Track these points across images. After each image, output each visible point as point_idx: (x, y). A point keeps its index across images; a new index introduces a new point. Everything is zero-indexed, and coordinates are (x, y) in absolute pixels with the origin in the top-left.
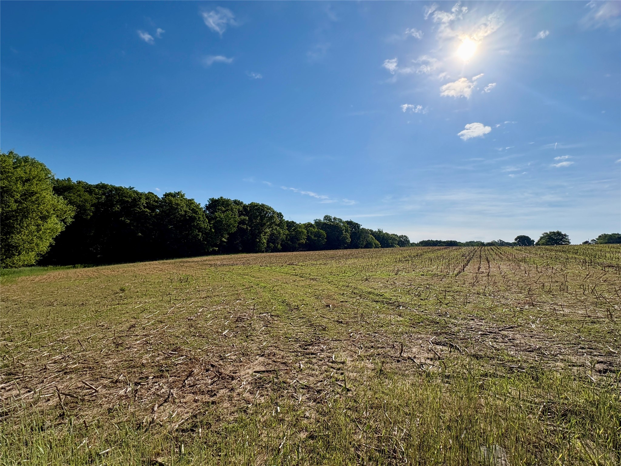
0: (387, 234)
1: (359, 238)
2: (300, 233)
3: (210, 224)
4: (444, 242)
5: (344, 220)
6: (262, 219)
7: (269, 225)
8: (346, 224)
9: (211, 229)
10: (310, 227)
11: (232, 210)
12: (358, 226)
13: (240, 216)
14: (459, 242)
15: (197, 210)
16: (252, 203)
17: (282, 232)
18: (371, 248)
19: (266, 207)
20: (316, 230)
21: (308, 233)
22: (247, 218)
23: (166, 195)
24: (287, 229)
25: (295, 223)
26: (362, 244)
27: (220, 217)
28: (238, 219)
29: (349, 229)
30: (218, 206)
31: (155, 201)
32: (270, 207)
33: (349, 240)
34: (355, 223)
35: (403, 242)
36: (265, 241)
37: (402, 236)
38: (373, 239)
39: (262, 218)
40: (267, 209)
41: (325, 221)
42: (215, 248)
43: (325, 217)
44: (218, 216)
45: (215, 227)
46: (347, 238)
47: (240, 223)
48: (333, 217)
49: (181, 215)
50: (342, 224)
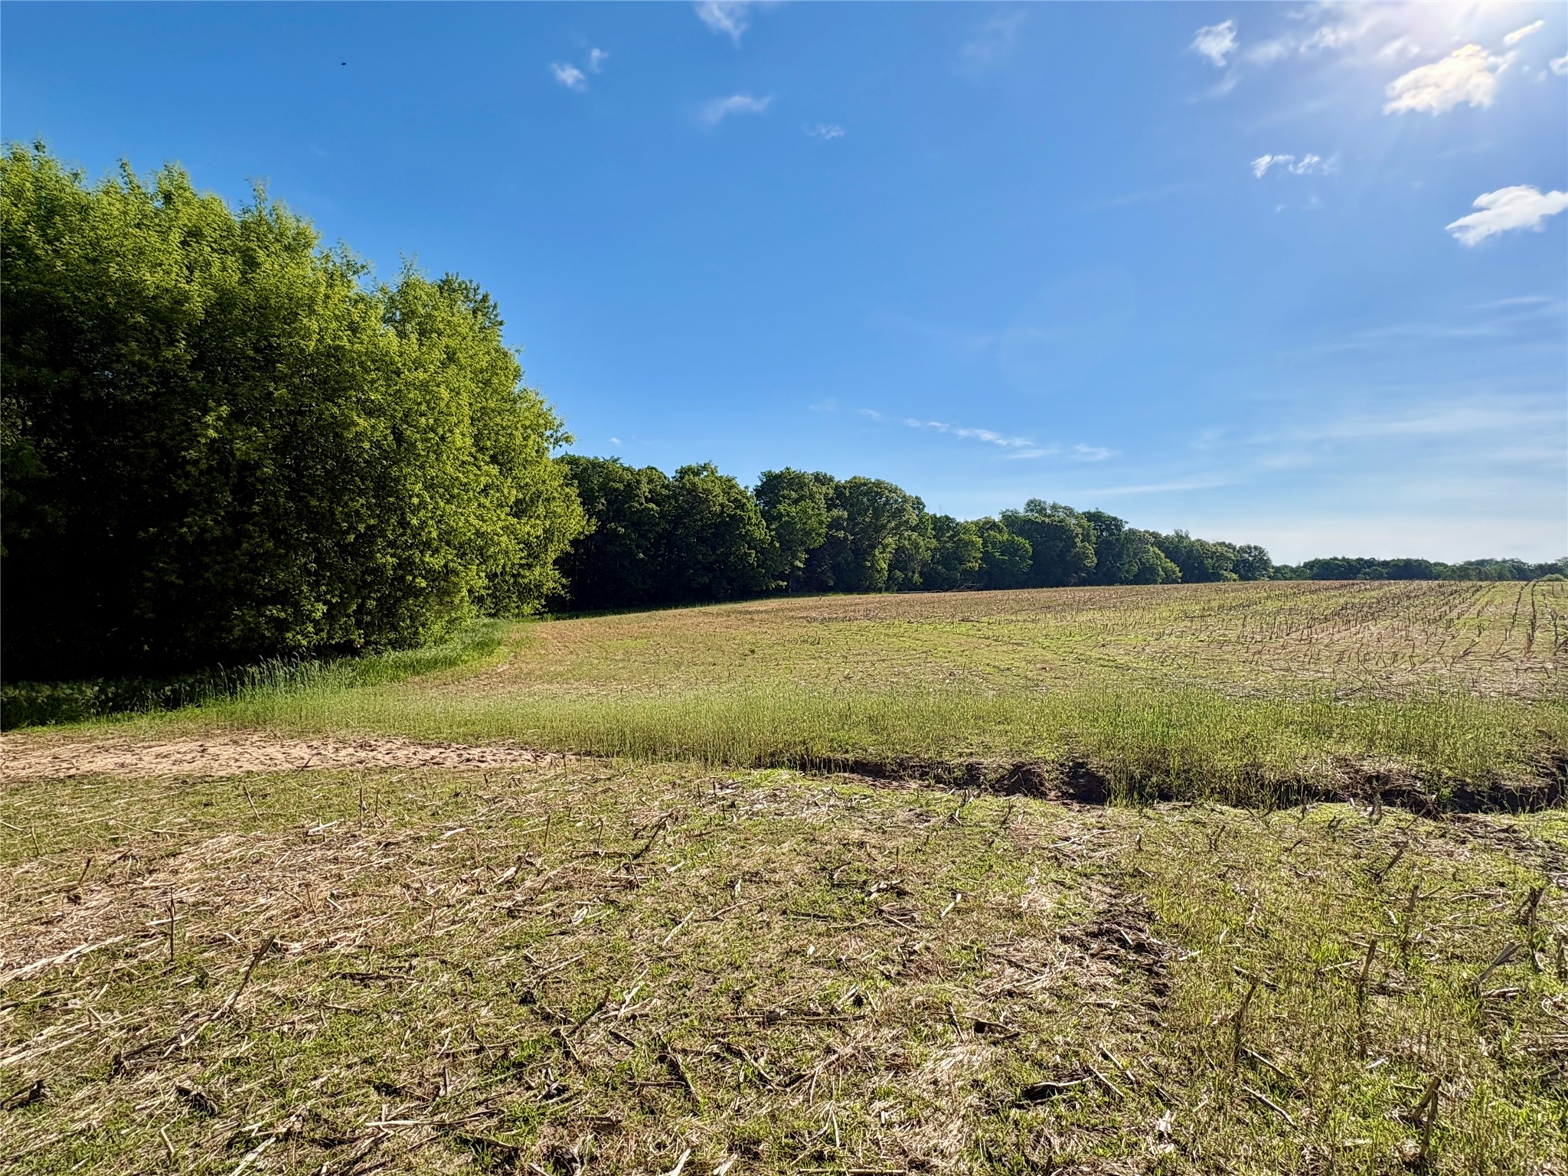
0: (1202, 544)
1: (1119, 555)
2: (966, 544)
3: (771, 531)
4: (1385, 564)
5: (1080, 509)
6: (877, 514)
7: (893, 529)
8: (1084, 522)
9: (772, 541)
10: (990, 528)
11: (812, 497)
12: (1116, 526)
13: (829, 510)
14: (1436, 564)
15: (745, 501)
16: (855, 478)
17: (922, 543)
18: (1155, 582)
19: (886, 488)
20: (1006, 536)
21: (985, 545)
22: (846, 513)
23: (683, 472)
24: (934, 537)
25: (952, 520)
26: (1127, 572)
27: (788, 515)
28: (826, 518)
29: (1092, 532)
30: (783, 488)
31: (663, 486)
32: (896, 488)
33: (1091, 561)
34: (1109, 517)
35: (1251, 565)
36: (884, 566)
37: (1249, 547)
38: (1158, 557)
39: (878, 512)
40: (890, 491)
41: (1030, 514)
42: (781, 583)
43: (1028, 505)
44: (784, 512)
45: (779, 537)
46: (1088, 557)
47: (830, 526)
48: (1050, 502)
49: (714, 514)
50: (1074, 521)
